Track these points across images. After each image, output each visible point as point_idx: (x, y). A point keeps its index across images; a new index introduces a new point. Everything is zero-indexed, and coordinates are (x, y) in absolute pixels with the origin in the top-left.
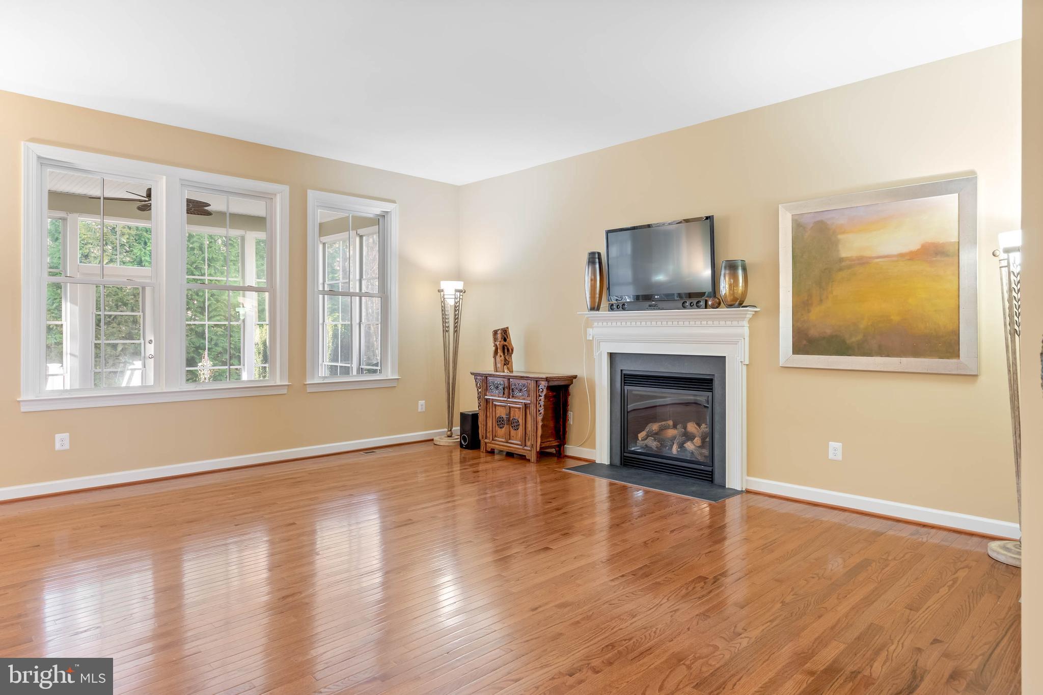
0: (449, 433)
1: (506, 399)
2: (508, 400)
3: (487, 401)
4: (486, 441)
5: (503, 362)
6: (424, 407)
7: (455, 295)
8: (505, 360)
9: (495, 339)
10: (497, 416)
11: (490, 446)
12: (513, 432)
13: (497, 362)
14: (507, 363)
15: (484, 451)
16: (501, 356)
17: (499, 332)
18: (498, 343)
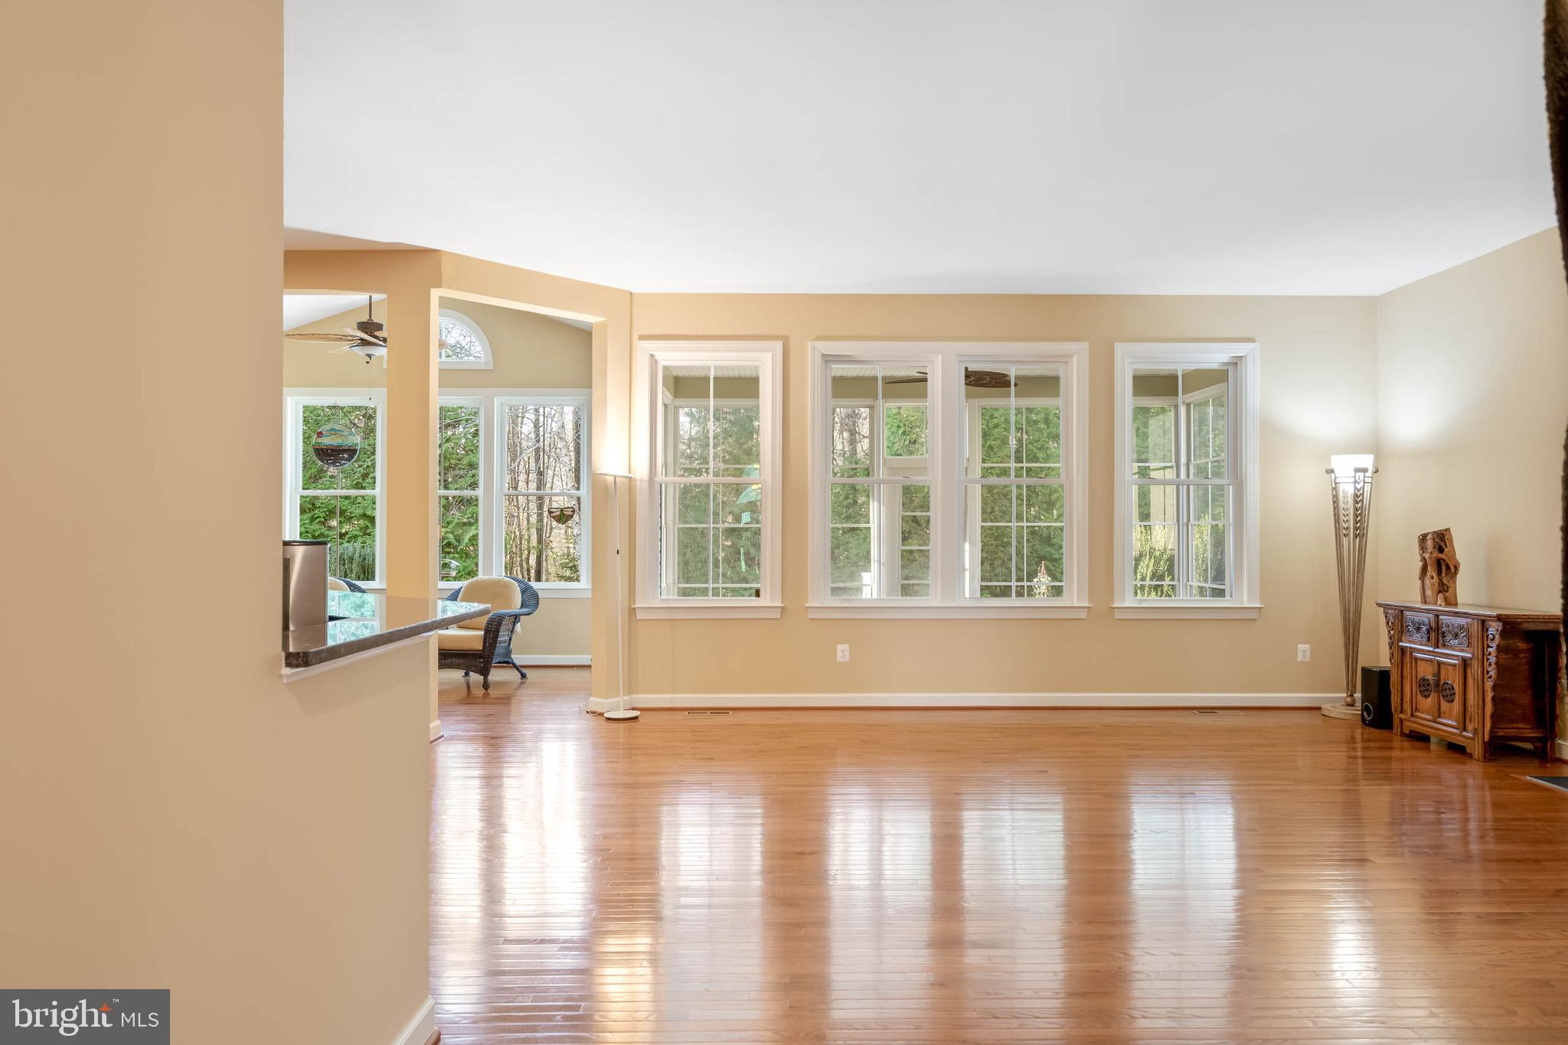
0: (1349, 699)
1: (1431, 649)
2: (1436, 650)
3: (1403, 650)
4: (1402, 716)
5: (1436, 587)
6: (1308, 654)
7: (1355, 477)
8: (1441, 583)
9: (1423, 548)
10: (1419, 677)
11: (1409, 726)
12: (1444, 705)
13: (1426, 586)
14: (1443, 588)
15: (1399, 734)
16: (1432, 578)
17: (1429, 537)
18: (1428, 555)
